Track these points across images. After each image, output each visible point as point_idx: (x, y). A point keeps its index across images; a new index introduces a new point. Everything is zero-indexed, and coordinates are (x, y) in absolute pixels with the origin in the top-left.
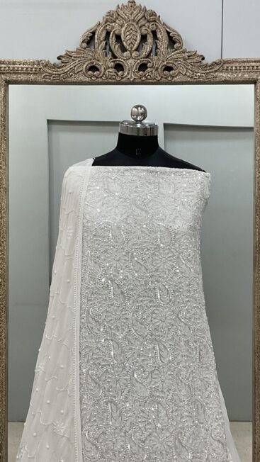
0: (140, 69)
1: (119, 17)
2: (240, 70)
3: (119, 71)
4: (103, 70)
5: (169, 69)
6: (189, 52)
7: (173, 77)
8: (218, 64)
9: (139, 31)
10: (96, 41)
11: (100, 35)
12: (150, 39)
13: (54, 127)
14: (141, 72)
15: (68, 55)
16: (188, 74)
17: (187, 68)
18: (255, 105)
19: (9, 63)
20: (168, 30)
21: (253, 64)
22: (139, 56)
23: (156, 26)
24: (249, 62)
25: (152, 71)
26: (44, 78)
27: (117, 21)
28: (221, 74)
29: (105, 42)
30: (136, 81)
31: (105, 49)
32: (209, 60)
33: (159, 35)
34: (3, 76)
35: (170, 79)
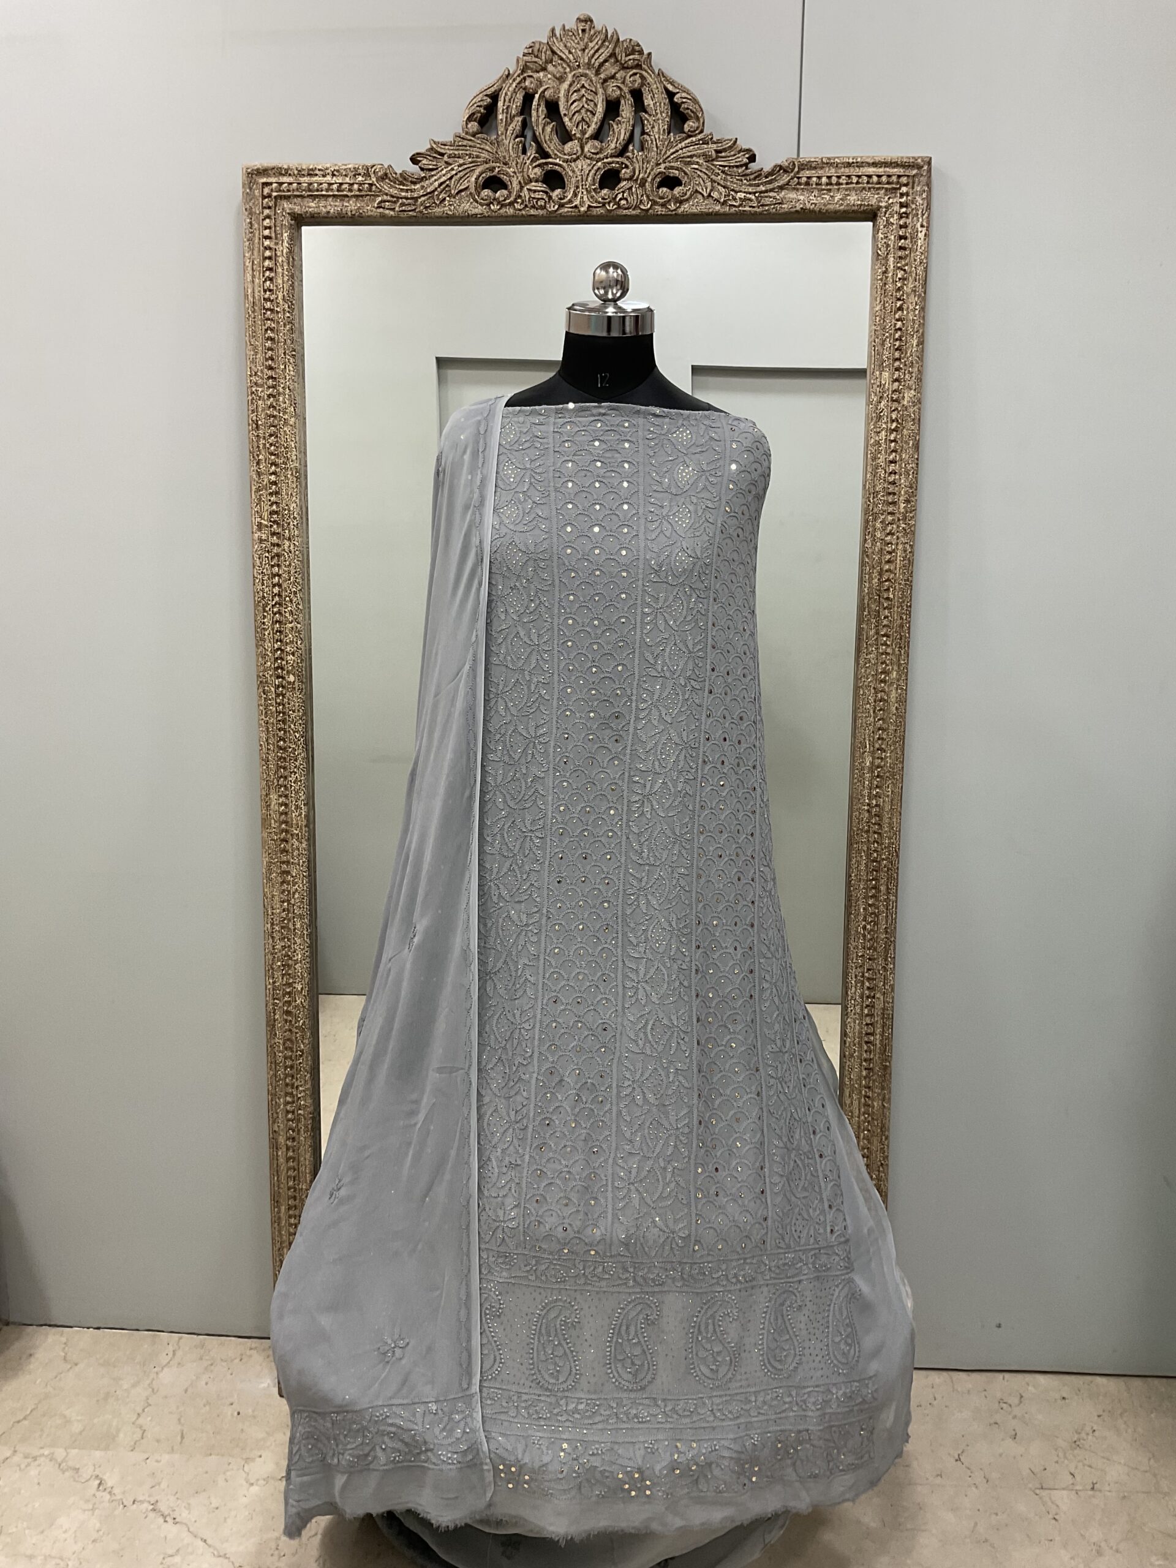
0: (602, 187)
1: (556, 58)
2: (838, 184)
3: (553, 190)
4: (515, 185)
5: (671, 182)
6: (718, 142)
7: (681, 202)
8: (786, 171)
9: (600, 91)
10: (500, 117)
11: (509, 104)
12: (626, 110)
13: (452, 373)
14: (605, 191)
15: (435, 152)
16: (715, 195)
17: (713, 181)
18: (873, 269)
19: (300, 173)
20: (670, 87)
21: (871, 170)
22: (601, 150)
23: (642, 77)
24: (860, 165)
25: (630, 189)
26: (378, 207)
27: (550, 67)
28: (792, 195)
29: (520, 119)
30: (595, 212)
31: (522, 134)
32: (765, 162)
33: (648, 101)
34: (286, 205)
35: (672, 206)
